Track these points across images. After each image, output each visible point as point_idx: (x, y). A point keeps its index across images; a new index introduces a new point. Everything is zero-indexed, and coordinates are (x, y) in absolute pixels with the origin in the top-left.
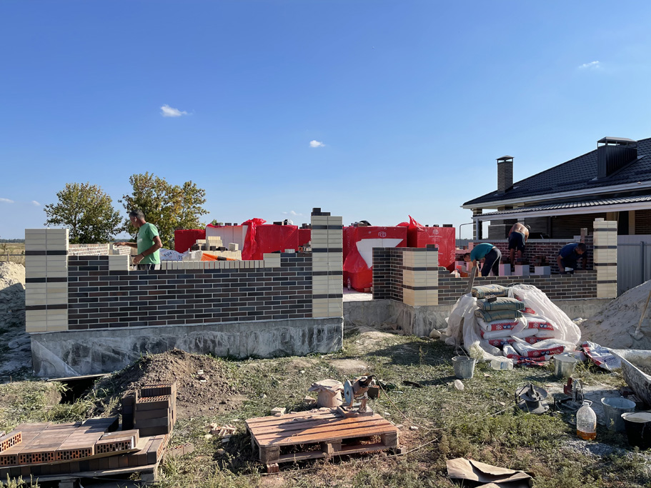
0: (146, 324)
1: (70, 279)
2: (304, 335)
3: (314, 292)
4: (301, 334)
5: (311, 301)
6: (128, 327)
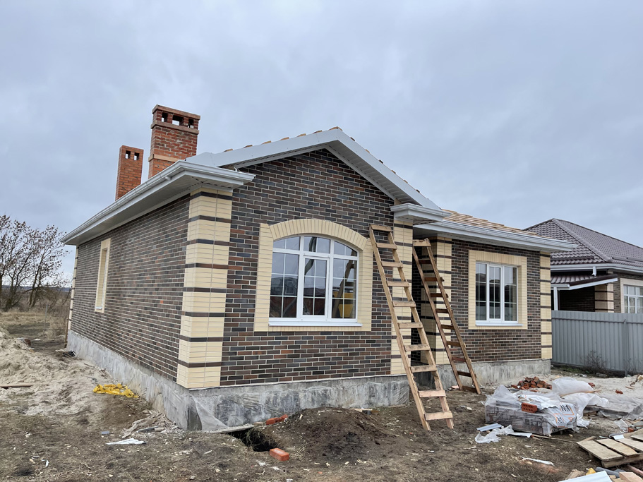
0: (277, 380)
1: (224, 339)
2: (385, 389)
3: (393, 353)
5: (390, 361)
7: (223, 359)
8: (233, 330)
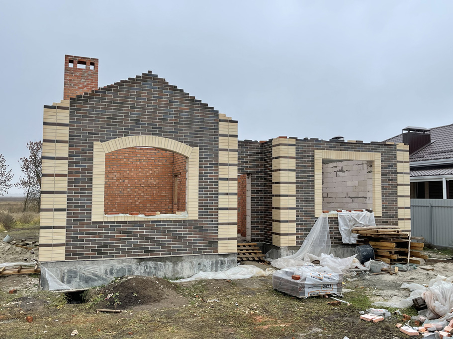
0: (113, 257)
1: (67, 227)
2: (212, 264)
3: (220, 236)
4: (210, 264)
5: (217, 242)
6: (102, 259)
7: (66, 241)
8: (74, 220)
